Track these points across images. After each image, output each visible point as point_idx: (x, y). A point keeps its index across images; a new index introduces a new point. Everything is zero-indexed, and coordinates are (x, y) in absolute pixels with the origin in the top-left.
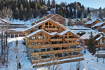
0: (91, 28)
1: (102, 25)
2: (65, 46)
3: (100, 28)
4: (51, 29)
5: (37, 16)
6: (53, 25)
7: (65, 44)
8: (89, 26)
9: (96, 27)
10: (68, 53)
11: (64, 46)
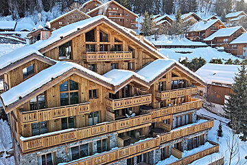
0: (204, 42)
1: (236, 35)
2: (160, 120)
3: (229, 42)
4: (107, 56)
5: (54, 4)
6: (116, 40)
7: (160, 112)
8: (200, 36)
9: (218, 41)
10: (172, 144)
11: (156, 120)
